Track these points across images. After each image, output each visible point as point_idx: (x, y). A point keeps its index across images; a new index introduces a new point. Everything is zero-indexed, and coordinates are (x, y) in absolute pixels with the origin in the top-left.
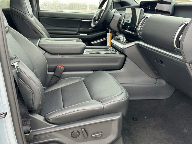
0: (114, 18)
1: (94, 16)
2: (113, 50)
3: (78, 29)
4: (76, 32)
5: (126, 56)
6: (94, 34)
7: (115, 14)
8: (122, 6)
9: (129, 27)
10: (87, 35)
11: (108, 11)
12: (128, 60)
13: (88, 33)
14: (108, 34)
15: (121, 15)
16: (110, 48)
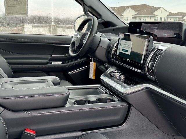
0: (100, 45)
1: (72, 41)
2: (106, 93)
3: (50, 56)
4: (47, 61)
5: (130, 105)
6: (71, 62)
7: (102, 39)
8: (105, 27)
9: (128, 59)
10: (63, 63)
11: (94, 36)
12: (133, 111)
13: (63, 61)
14: (91, 63)
15: (110, 40)
16: (100, 87)
